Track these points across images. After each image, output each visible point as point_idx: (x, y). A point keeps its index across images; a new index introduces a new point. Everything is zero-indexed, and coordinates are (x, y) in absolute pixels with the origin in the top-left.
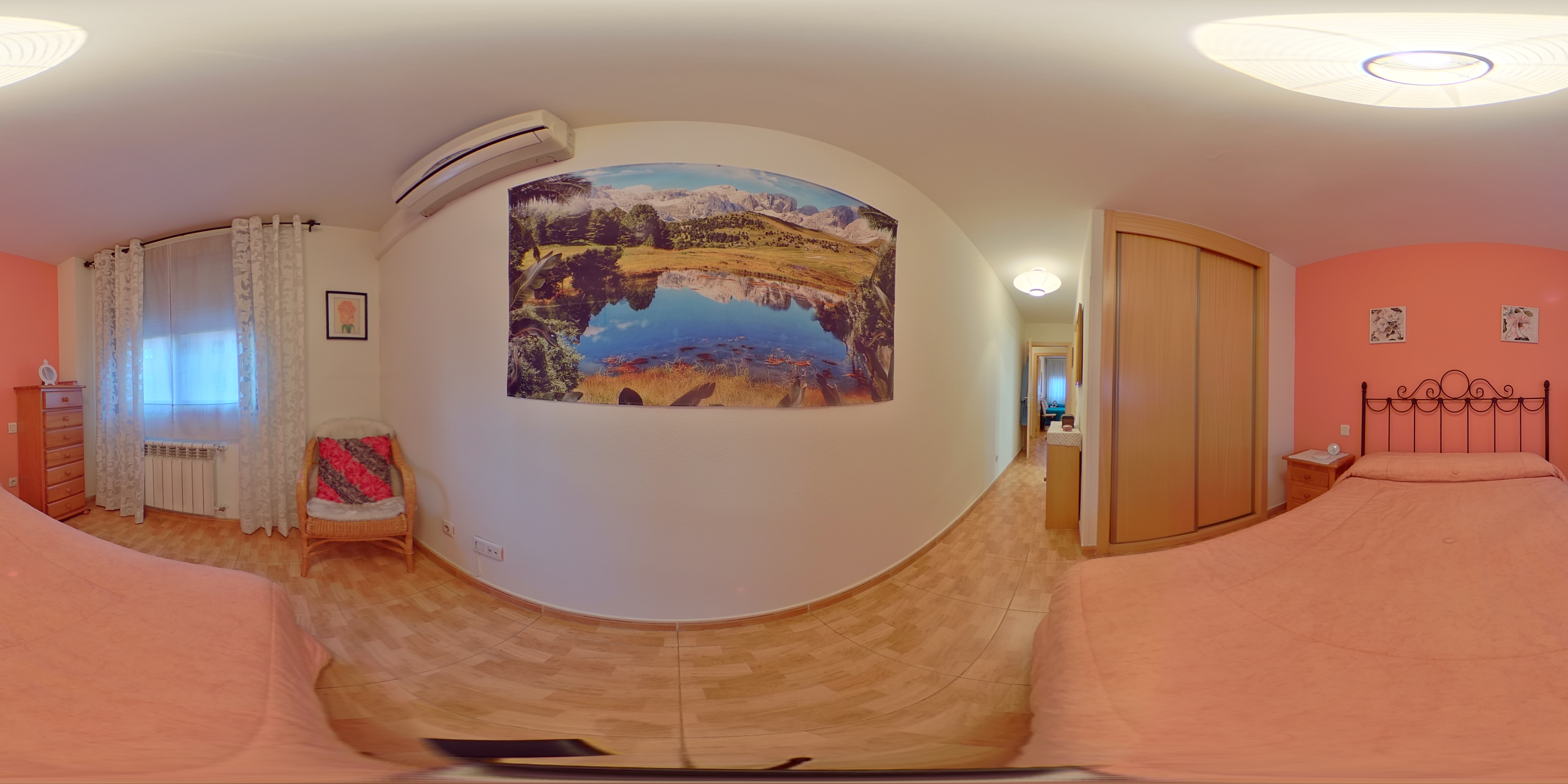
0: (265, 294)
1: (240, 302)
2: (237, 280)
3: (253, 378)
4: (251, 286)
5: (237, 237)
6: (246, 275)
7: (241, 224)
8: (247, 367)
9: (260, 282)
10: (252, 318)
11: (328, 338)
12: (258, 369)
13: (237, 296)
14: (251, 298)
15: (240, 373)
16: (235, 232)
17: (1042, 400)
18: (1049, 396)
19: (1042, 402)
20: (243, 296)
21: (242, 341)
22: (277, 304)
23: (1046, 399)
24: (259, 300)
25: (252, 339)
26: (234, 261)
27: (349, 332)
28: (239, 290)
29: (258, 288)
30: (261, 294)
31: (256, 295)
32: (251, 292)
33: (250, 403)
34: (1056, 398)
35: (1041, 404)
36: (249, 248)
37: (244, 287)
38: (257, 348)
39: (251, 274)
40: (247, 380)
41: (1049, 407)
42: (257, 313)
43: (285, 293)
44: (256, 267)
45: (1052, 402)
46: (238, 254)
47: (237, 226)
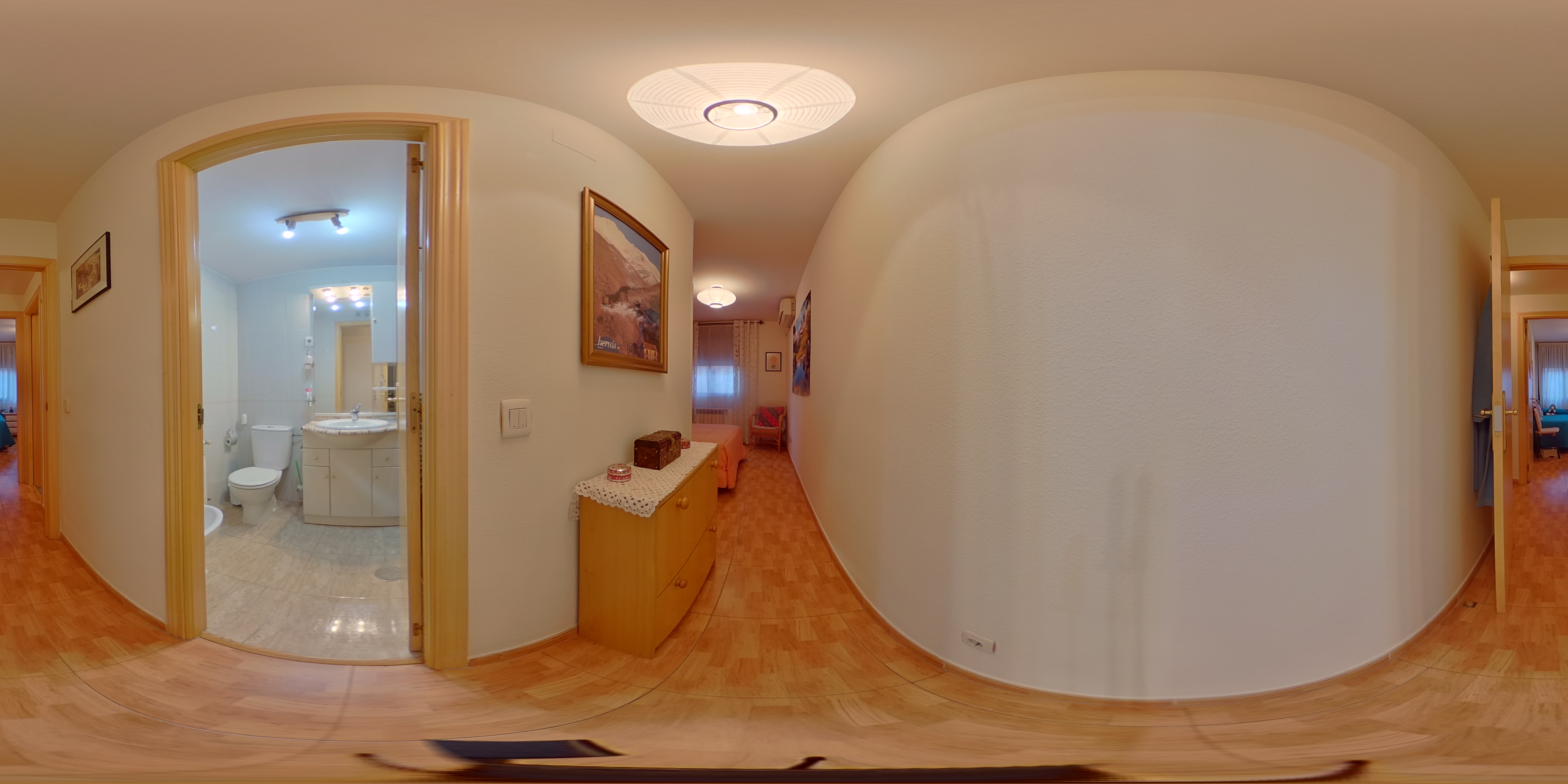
0: (744, 355)
1: (735, 357)
2: (735, 349)
3: (739, 385)
4: (739, 351)
5: (735, 330)
6: (738, 347)
7: (737, 323)
8: (737, 381)
9: (742, 350)
10: (739, 364)
11: (766, 371)
12: (740, 382)
13: (734, 356)
14: (739, 356)
15: (734, 383)
16: (734, 327)
17: (1535, 405)
18: (1544, 396)
19: (1535, 409)
20: (736, 355)
21: (735, 372)
22: (748, 359)
23: (1539, 403)
24: (742, 357)
25: (739, 371)
26: (734, 340)
27: (774, 368)
28: (735, 353)
29: (742, 352)
30: (742, 355)
31: (740, 355)
32: (739, 354)
33: (737, 393)
34: (1554, 400)
35: (1534, 412)
36: (739, 335)
37: (737, 352)
38: (740, 375)
39: (739, 346)
40: (737, 385)
41: (1545, 414)
42: (741, 362)
43: (751, 353)
44: (741, 343)
45: (1548, 407)
46: (735, 338)
47: (736, 324)
